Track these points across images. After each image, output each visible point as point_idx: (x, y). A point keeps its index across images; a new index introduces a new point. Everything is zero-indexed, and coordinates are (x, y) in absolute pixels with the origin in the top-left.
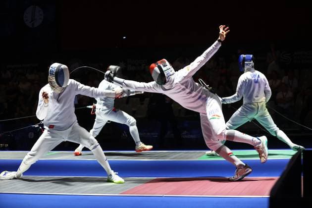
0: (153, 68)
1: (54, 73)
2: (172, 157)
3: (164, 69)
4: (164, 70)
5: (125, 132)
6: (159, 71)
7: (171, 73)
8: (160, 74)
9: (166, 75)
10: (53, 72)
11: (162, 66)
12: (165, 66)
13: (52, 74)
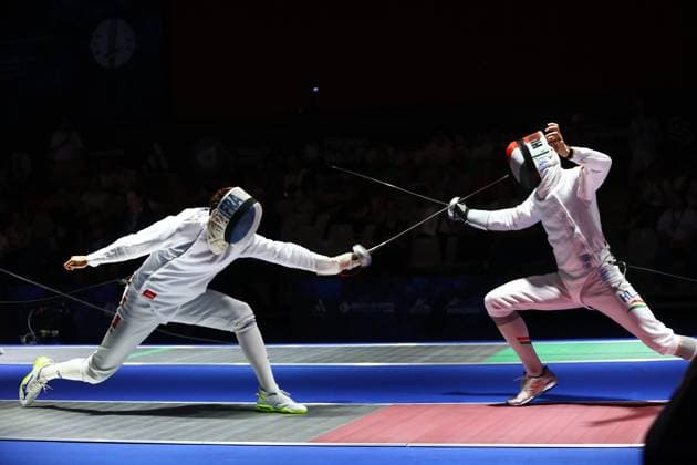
0: (511, 151)
1: (232, 213)
3: (533, 152)
4: (533, 155)
5: (320, 302)
7: (550, 162)
8: (523, 165)
10: (231, 206)
11: (529, 145)
12: (536, 146)
13: (227, 211)
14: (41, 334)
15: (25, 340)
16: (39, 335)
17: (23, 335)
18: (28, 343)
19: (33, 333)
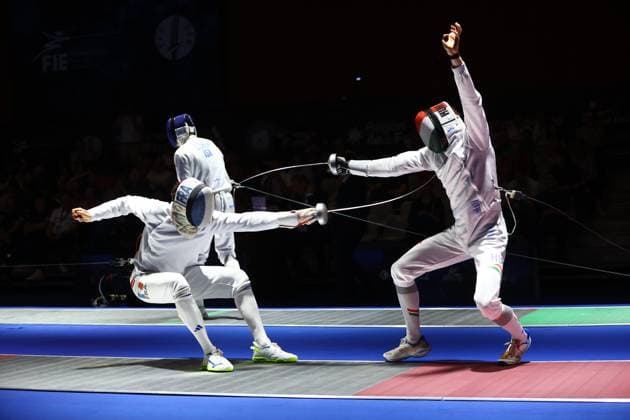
0: (421, 120)
1: (186, 201)
2: (460, 320)
3: (442, 120)
4: (442, 122)
6: (431, 126)
7: (457, 128)
8: (433, 132)
9: (446, 132)
10: (183, 196)
11: (437, 114)
12: (443, 114)
13: (181, 200)
14: (110, 298)
15: (96, 303)
16: (109, 298)
17: (95, 299)
18: (98, 306)
19: (103, 297)
